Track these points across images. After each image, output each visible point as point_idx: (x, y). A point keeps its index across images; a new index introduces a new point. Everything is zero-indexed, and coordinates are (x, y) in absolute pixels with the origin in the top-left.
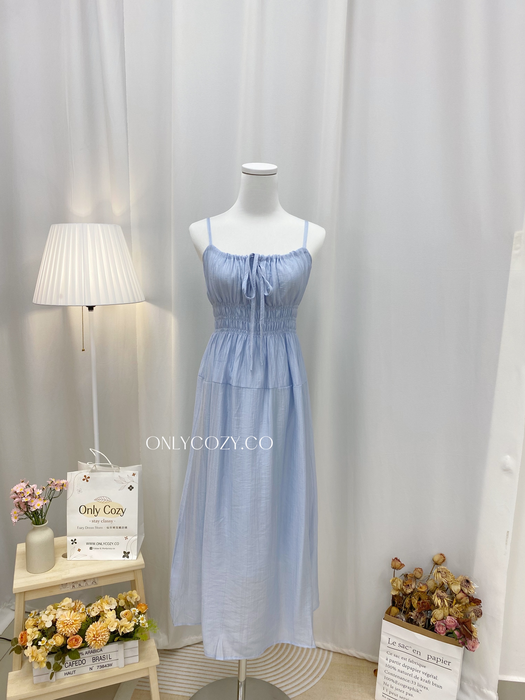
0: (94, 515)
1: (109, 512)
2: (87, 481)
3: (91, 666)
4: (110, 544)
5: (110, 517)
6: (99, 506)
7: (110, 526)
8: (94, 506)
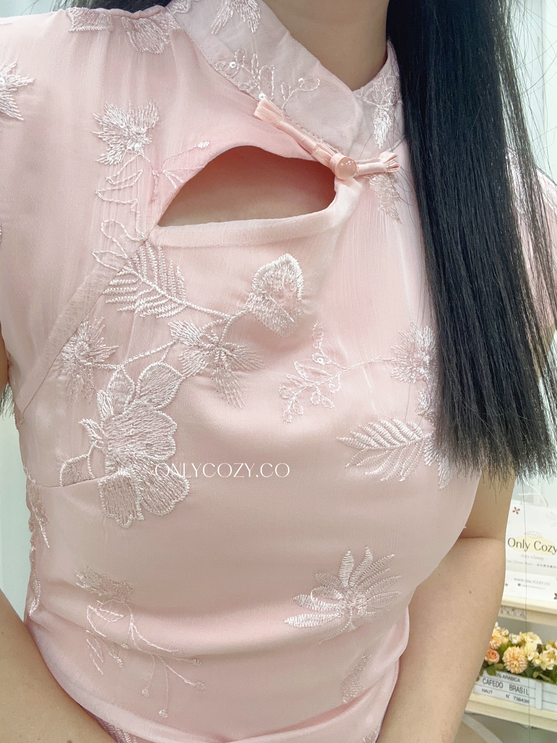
0: (523, 549)
1: (540, 549)
2: (517, 513)
3: (508, 694)
4: (540, 583)
5: (541, 554)
6: (530, 541)
7: (540, 564)
8: (524, 540)
